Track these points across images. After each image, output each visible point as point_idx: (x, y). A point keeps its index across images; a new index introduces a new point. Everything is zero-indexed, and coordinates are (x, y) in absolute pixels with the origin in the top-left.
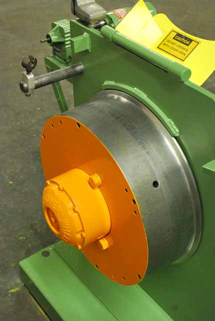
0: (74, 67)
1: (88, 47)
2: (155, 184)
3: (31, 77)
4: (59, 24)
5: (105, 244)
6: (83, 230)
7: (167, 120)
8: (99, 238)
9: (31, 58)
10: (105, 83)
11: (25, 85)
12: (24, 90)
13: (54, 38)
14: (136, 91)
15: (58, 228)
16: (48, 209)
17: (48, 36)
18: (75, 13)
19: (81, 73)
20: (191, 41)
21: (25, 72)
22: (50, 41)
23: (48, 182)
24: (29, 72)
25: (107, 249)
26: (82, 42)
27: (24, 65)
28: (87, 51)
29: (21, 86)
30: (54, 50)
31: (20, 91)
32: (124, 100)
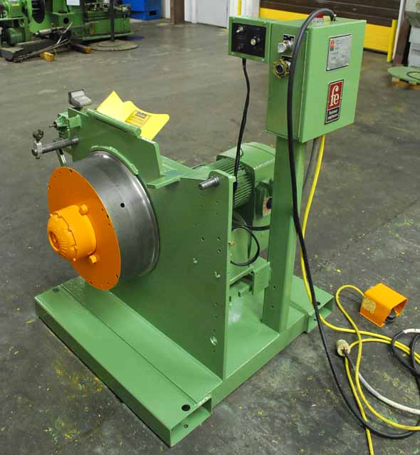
0: (71, 139)
1: (80, 124)
2: (123, 205)
3: (39, 144)
4: (62, 115)
5: (94, 259)
6: (76, 244)
7: (131, 165)
8: (89, 254)
9: (39, 131)
10: (93, 147)
11: (36, 151)
12: (35, 154)
13: (59, 124)
14: (111, 148)
15: (58, 247)
16: (51, 233)
17: (55, 123)
18: (71, 103)
19: (76, 144)
20: (146, 115)
21: (35, 142)
22: (56, 127)
23: (51, 215)
24: (38, 141)
25: (95, 263)
26: (76, 121)
27: (34, 136)
28: (79, 127)
29: (33, 151)
30: (60, 133)
31: (32, 155)
32: (106, 157)
